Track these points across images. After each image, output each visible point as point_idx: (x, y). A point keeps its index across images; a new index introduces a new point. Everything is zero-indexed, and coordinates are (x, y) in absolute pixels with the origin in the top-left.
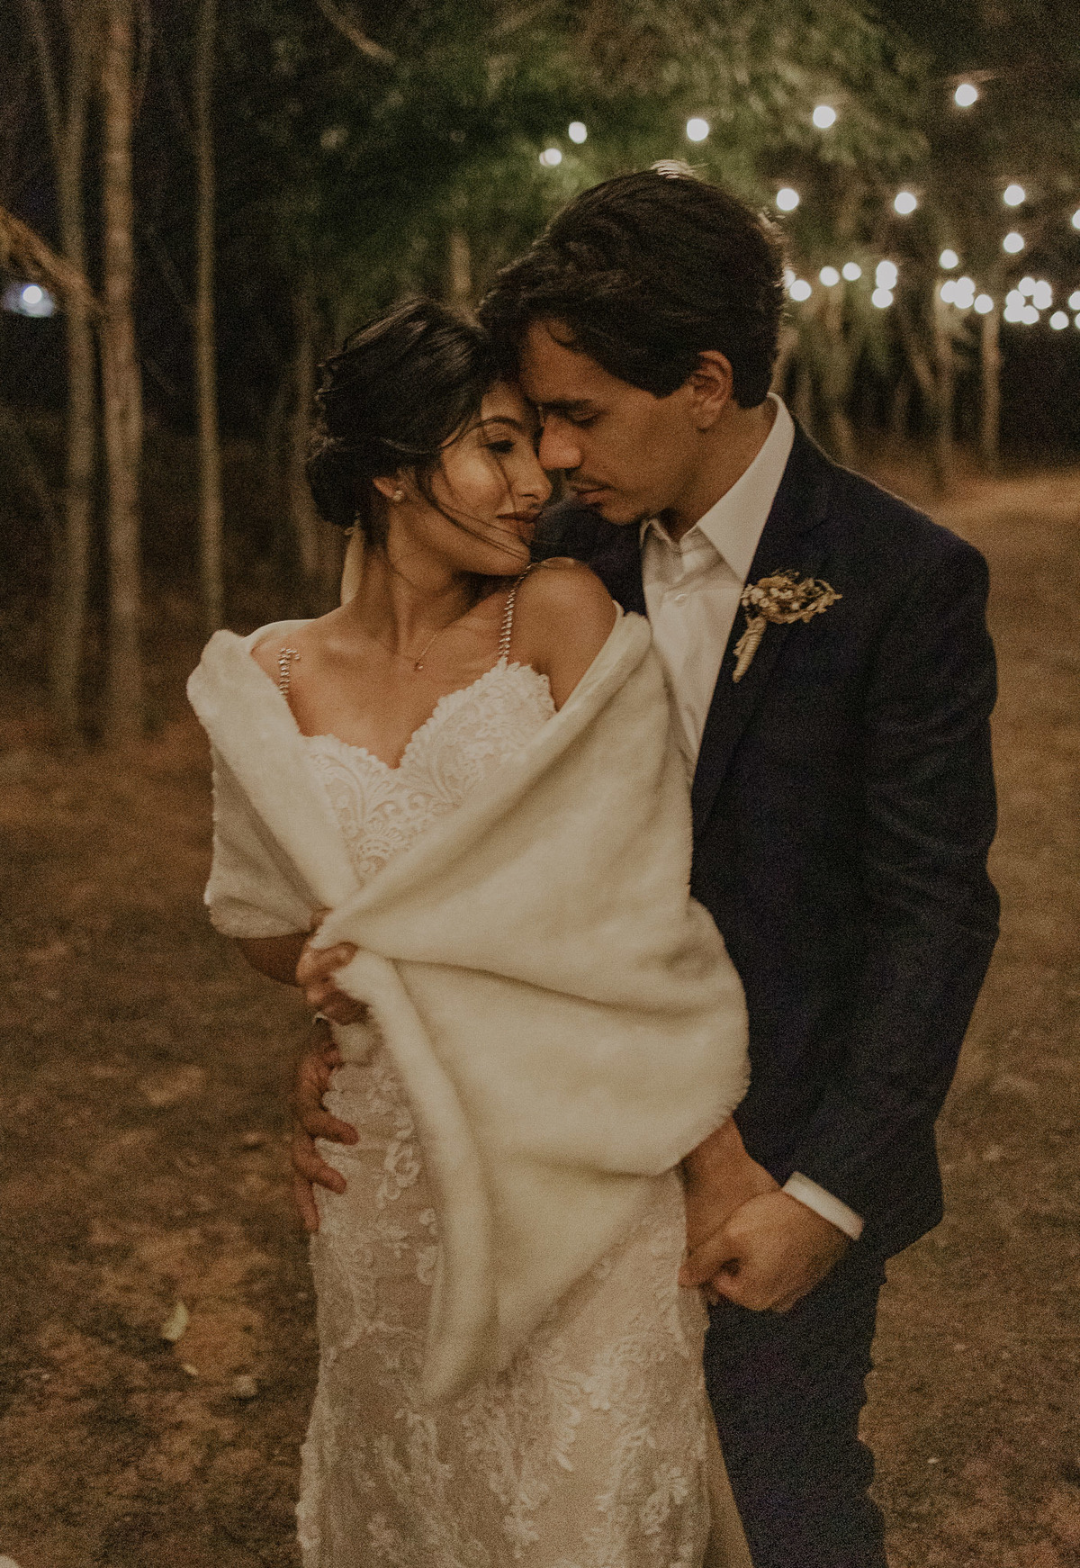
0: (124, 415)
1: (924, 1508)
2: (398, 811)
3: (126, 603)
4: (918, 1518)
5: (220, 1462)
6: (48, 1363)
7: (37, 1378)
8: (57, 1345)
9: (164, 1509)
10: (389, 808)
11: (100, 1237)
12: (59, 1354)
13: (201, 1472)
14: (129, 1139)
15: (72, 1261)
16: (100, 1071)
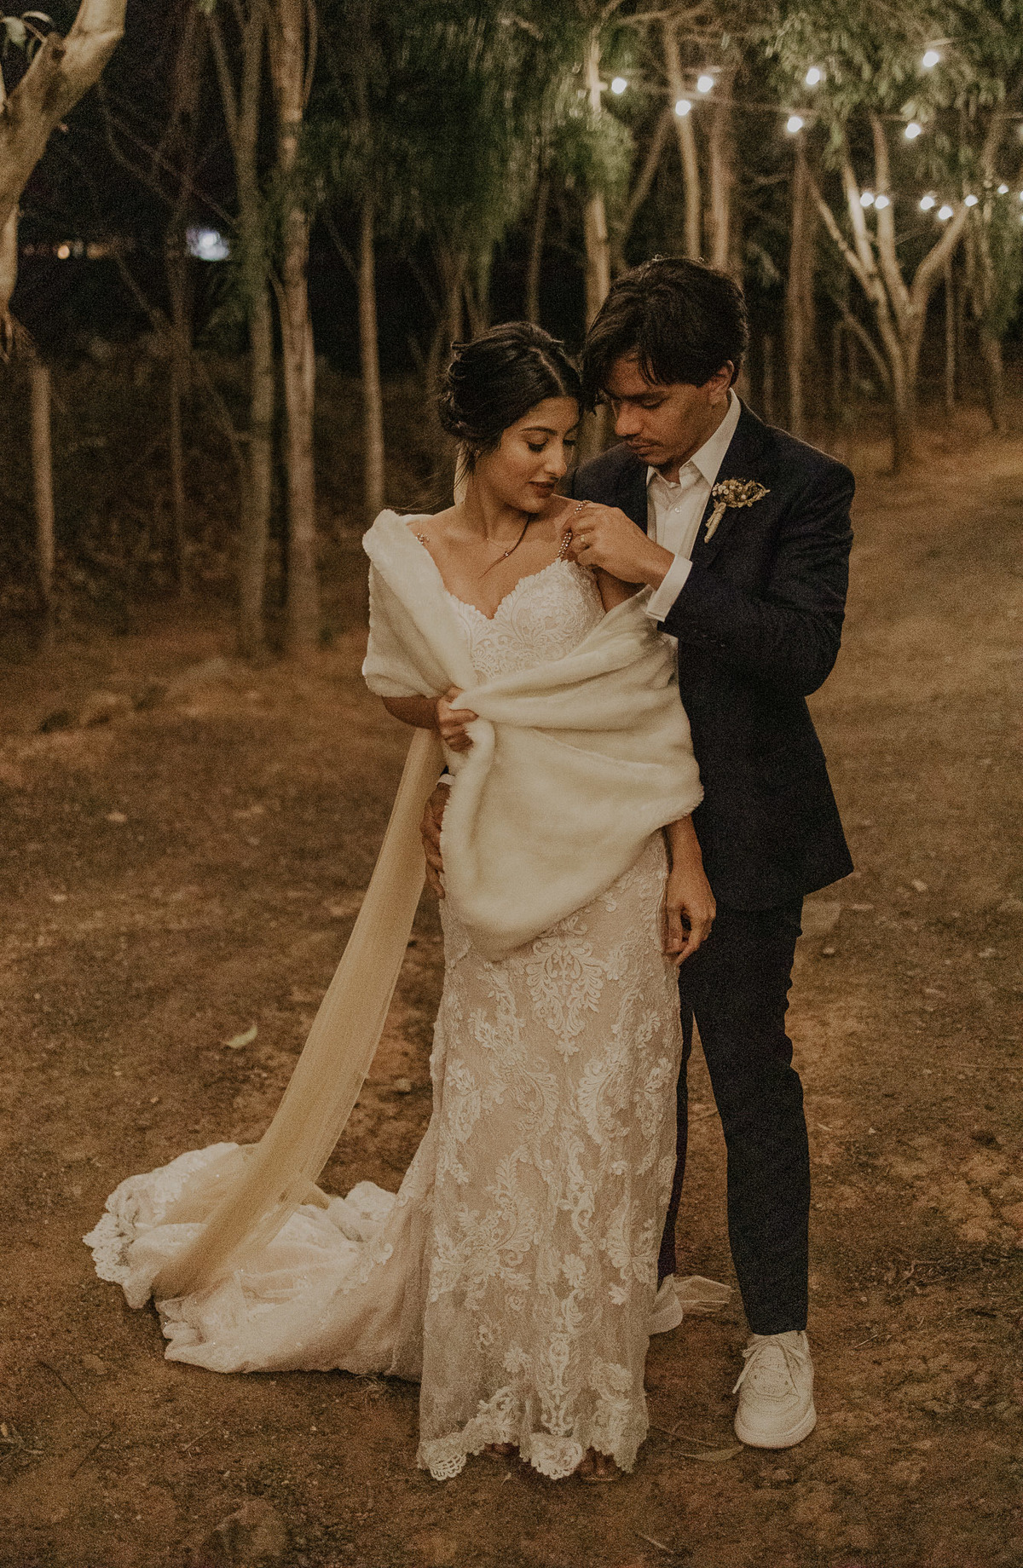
0: (300, 368)
1: (880, 1162)
2: (491, 645)
3: (304, 531)
4: (875, 1168)
5: (385, 1127)
6: (265, 1068)
7: (259, 1075)
8: (270, 1058)
9: (348, 1150)
10: (487, 643)
11: (298, 996)
12: (272, 1063)
13: (373, 1132)
14: (317, 937)
15: (280, 1010)
16: (292, 894)
